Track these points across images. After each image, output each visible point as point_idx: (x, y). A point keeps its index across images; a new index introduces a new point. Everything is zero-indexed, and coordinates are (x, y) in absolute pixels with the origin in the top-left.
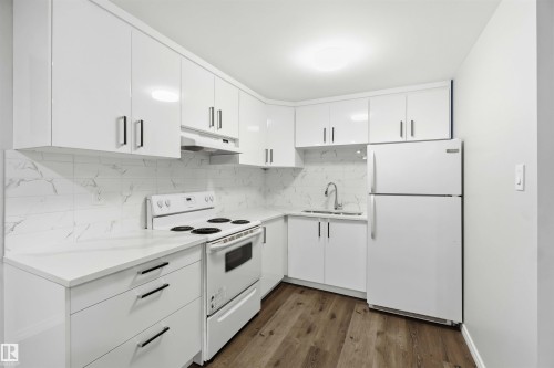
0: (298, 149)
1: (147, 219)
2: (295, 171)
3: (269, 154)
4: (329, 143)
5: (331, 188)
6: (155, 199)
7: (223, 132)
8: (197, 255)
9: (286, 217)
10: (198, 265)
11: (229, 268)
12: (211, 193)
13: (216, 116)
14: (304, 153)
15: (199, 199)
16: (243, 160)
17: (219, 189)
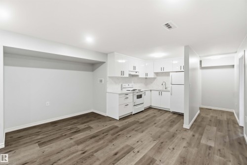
0: (155, 73)
1: (122, 88)
2: (154, 79)
3: (147, 74)
4: (162, 71)
5: (164, 83)
6: (123, 85)
7: (136, 71)
8: (132, 94)
9: (151, 90)
10: (132, 96)
11: (137, 98)
12: (133, 84)
13: (134, 68)
14: (157, 74)
15: (131, 85)
16: (140, 76)
17: (134, 83)
